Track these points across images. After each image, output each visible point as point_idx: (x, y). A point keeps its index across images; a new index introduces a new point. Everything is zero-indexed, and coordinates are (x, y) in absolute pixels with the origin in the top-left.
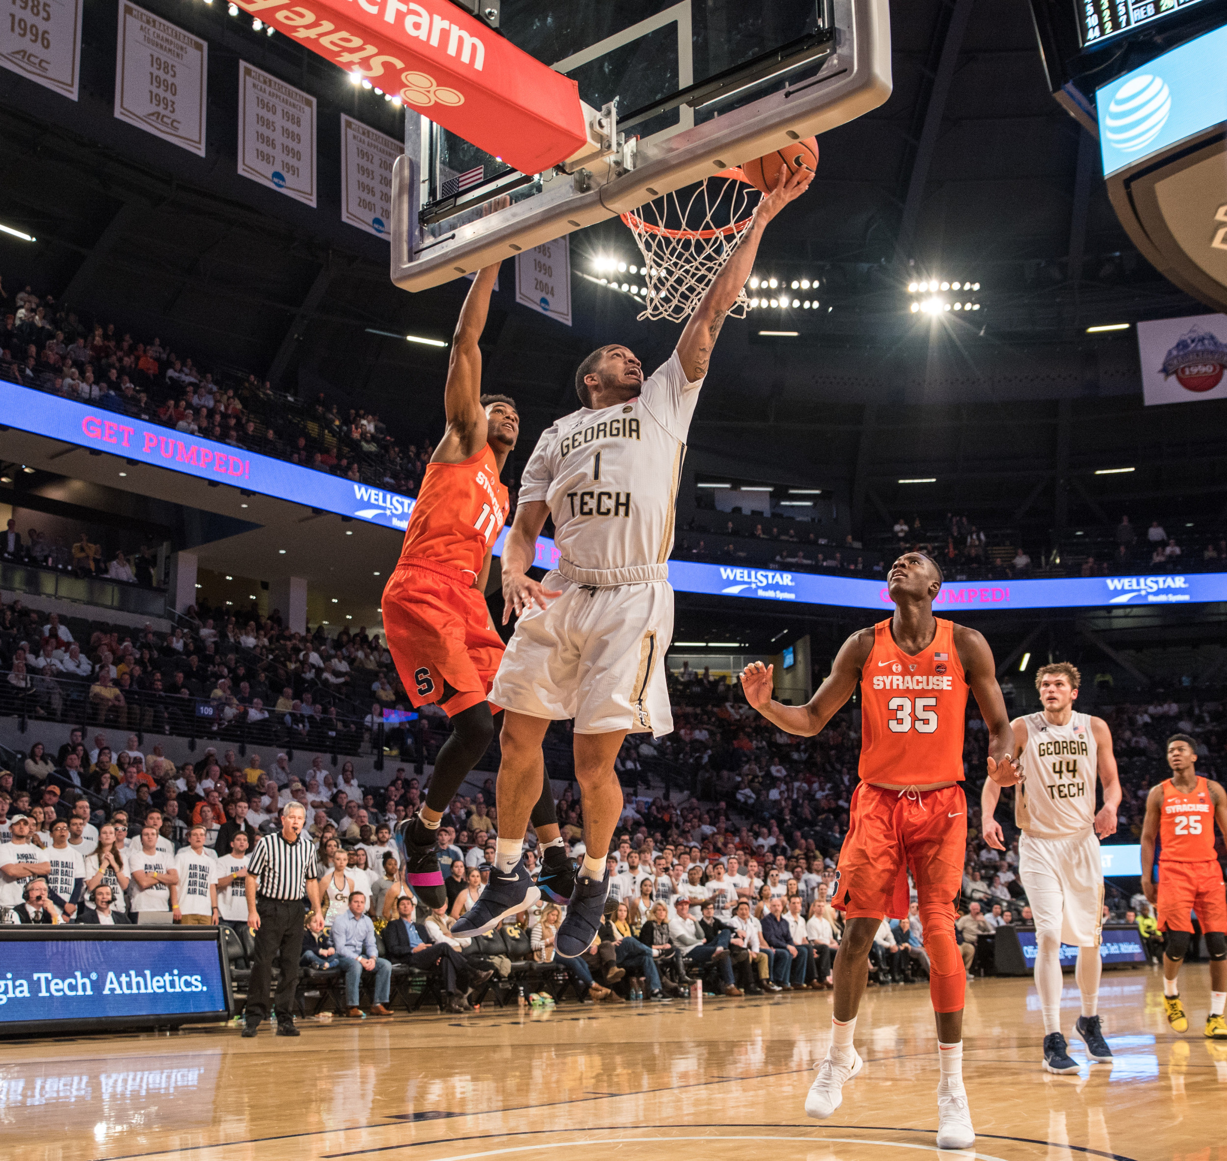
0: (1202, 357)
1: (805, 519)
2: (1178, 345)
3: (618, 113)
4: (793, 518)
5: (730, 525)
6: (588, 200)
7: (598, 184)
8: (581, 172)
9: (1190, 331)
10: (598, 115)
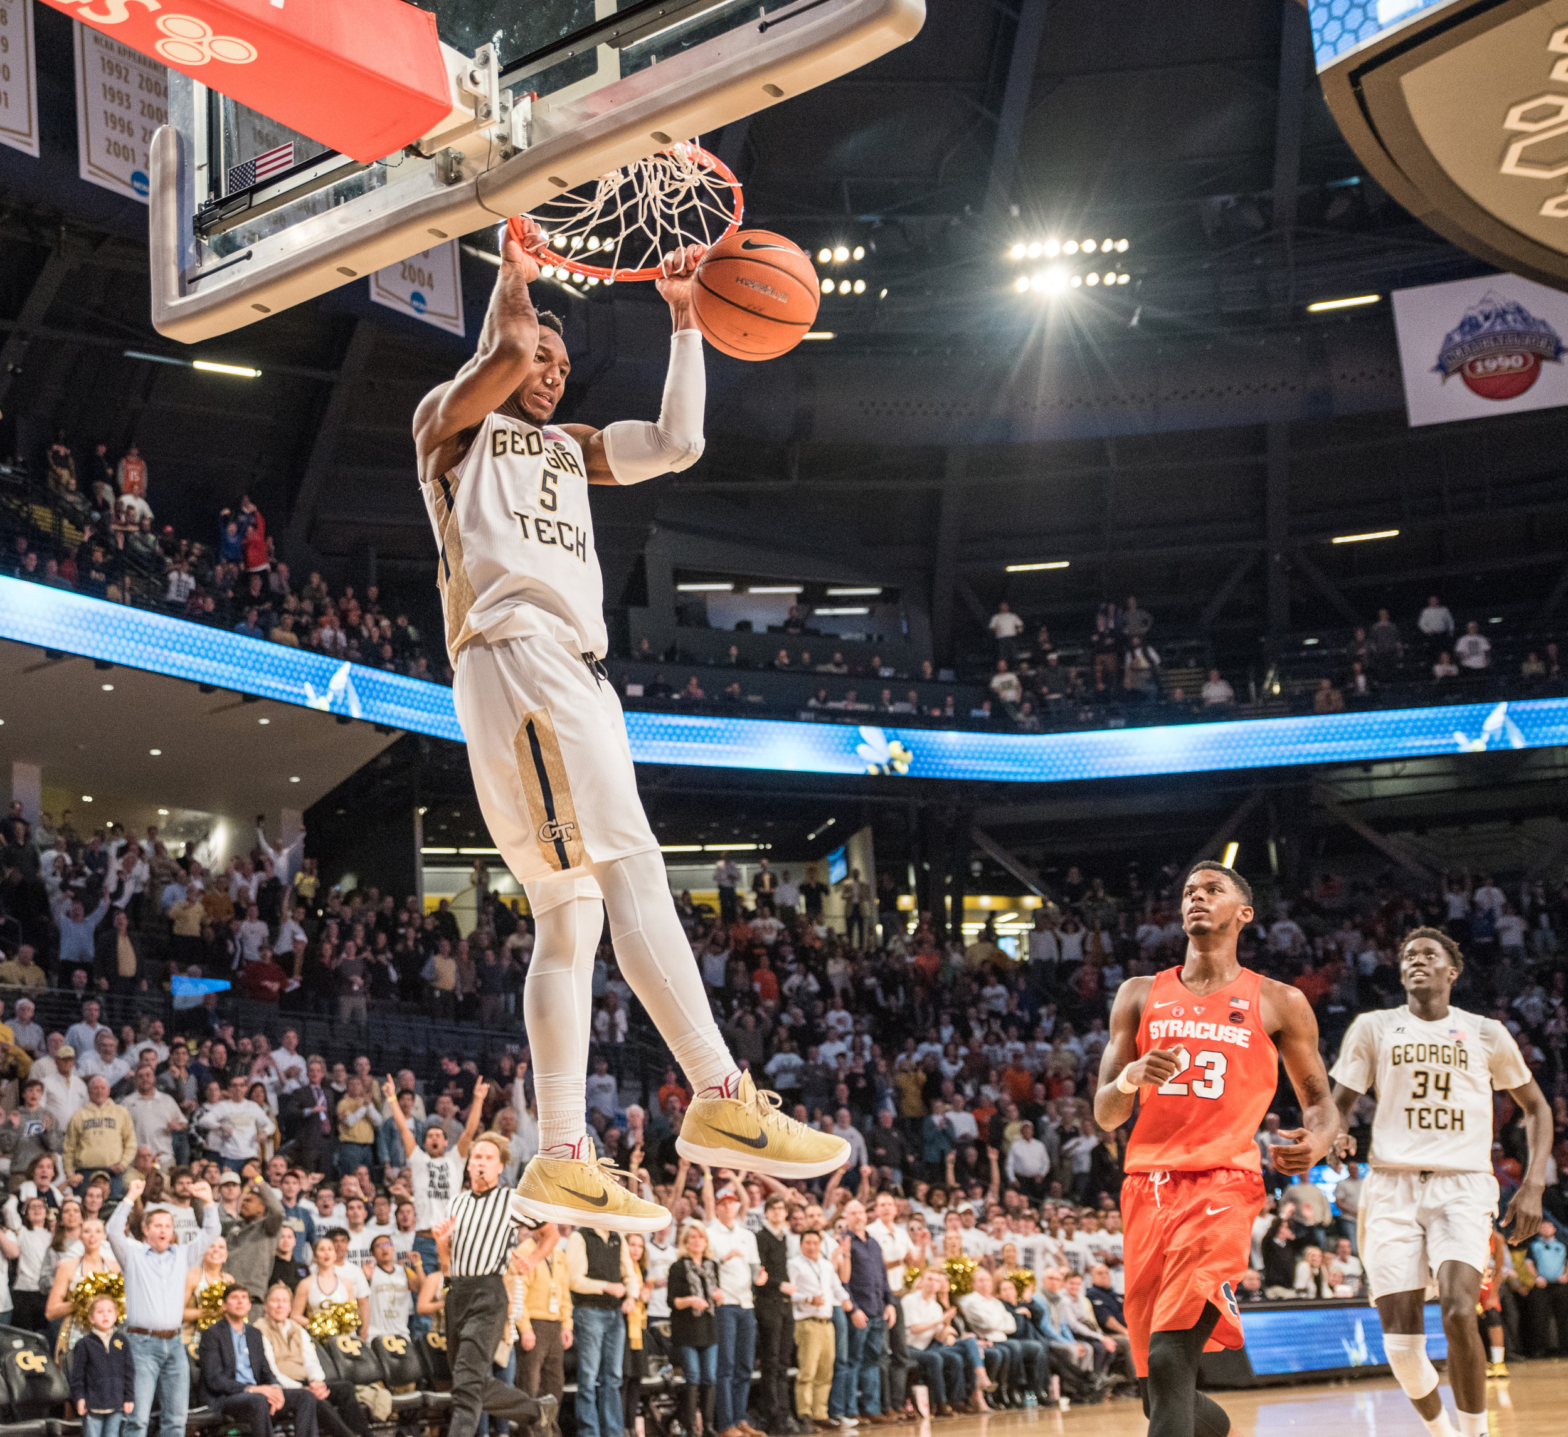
0: (1504, 342)
1: (859, 636)
2: (1462, 326)
3: (500, 60)
4: (835, 636)
5: (734, 651)
6: (459, 197)
7: (474, 172)
8: (446, 153)
9: (1483, 301)
10: (470, 64)
